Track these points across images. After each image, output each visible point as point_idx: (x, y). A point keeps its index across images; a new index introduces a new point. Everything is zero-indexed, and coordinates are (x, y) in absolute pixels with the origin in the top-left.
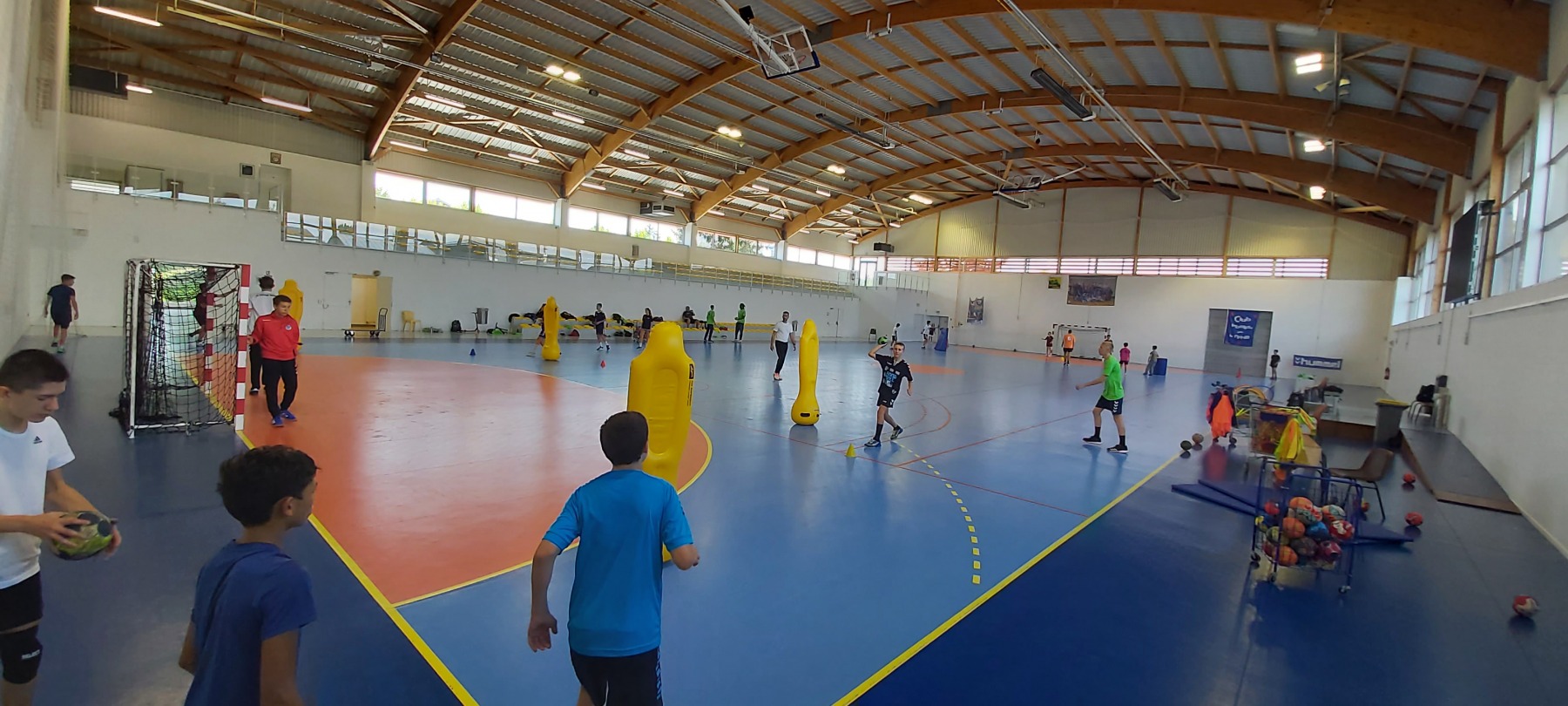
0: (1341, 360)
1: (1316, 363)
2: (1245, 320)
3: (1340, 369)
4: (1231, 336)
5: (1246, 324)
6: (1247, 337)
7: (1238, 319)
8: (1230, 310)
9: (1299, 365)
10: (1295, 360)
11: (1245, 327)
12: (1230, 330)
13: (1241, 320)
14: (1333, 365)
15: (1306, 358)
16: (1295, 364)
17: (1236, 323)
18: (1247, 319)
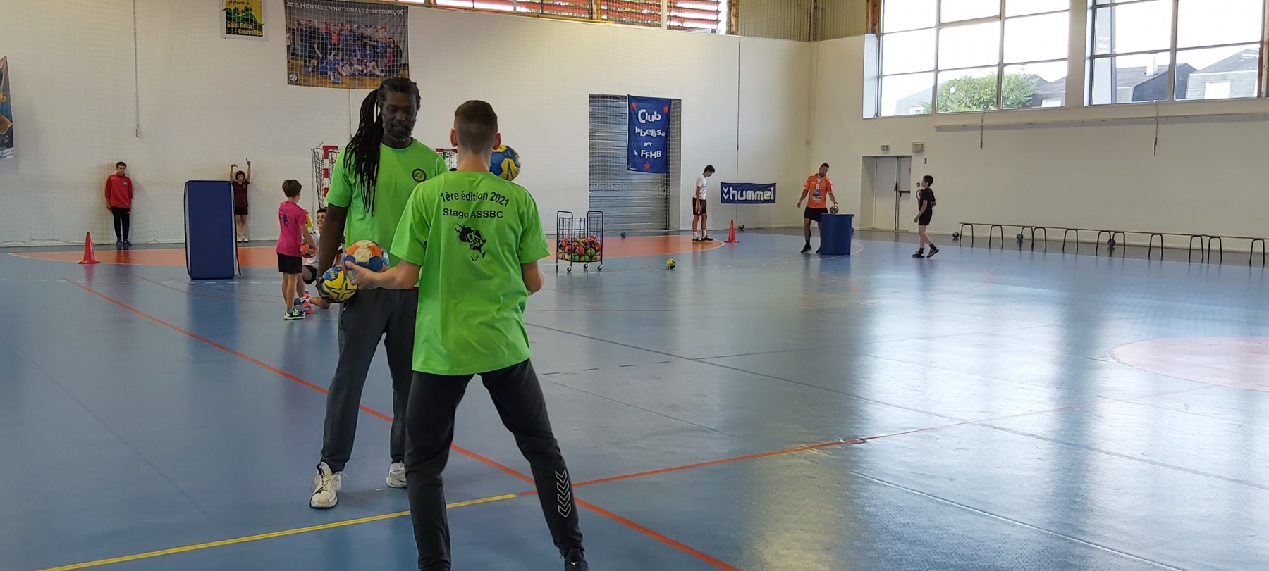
0: (775, 184)
1: (749, 195)
2: (654, 118)
3: (774, 201)
4: (636, 154)
5: (654, 125)
6: (658, 154)
7: (643, 114)
8: (631, 99)
9: (728, 201)
10: (722, 191)
11: (654, 134)
12: (634, 142)
13: (648, 117)
14: (767, 195)
15: (736, 186)
16: (723, 201)
17: (640, 125)
18: (656, 117)
